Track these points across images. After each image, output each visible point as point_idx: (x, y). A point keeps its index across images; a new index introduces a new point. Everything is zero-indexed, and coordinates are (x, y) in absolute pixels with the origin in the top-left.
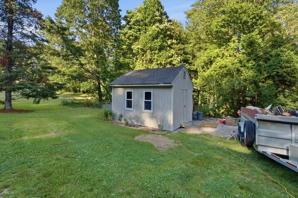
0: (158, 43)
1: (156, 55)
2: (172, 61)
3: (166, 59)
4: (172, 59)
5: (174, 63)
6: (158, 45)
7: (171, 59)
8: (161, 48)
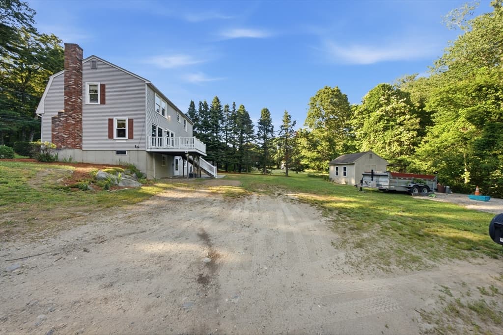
0: (381, 125)
1: (381, 136)
2: (400, 138)
3: (392, 137)
4: (401, 136)
5: (402, 140)
6: (381, 127)
7: (399, 136)
8: (386, 129)
